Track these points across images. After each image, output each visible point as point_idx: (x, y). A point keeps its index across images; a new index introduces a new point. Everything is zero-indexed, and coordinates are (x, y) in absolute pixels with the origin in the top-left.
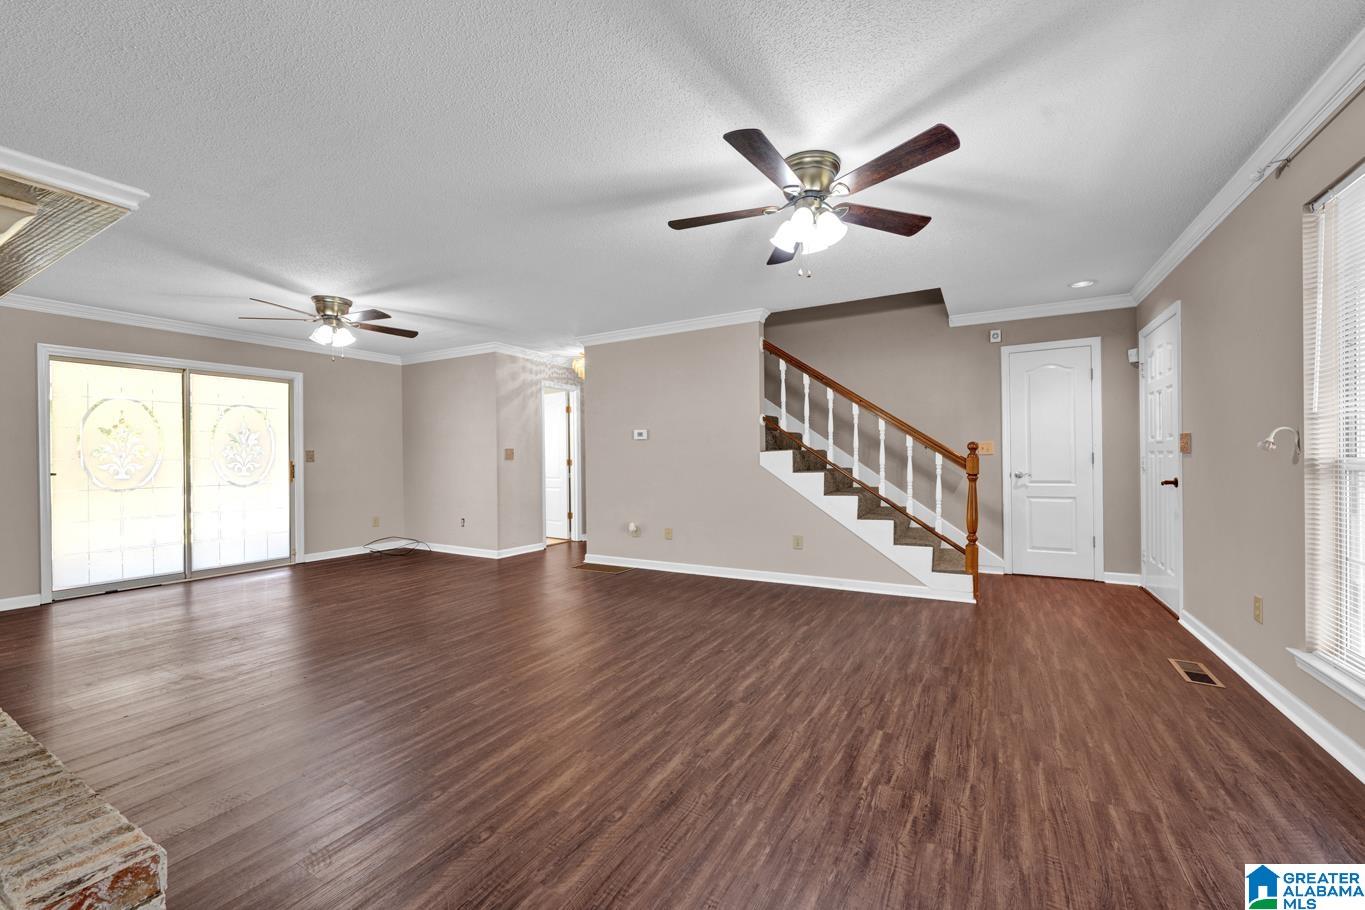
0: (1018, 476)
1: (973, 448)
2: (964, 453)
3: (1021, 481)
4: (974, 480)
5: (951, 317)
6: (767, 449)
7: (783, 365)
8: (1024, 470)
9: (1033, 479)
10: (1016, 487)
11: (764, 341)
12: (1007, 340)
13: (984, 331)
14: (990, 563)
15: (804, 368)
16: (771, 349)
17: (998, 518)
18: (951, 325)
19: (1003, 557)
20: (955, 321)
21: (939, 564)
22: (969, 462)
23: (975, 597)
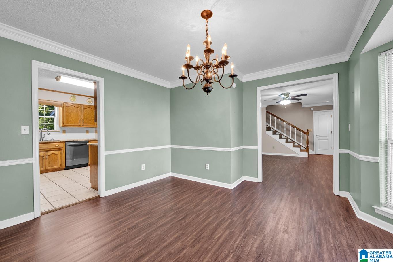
0: (317, 136)
1: (308, 130)
2: (306, 131)
3: (317, 137)
4: (308, 136)
5: (303, 105)
6: (267, 131)
7: (270, 115)
8: (318, 134)
9: (320, 136)
10: (316, 138)
11: (267, 111)
12: (314, 110)
13: (310, 108)
14: (311, 152)
15: (274, 116)
16: (268, 112)
17: (313, 144)
18: (303, 107)
19: (313, 151)
20: (303, 106)
21: (301, 151)
22: (307, 133)
23: (308, 156)
